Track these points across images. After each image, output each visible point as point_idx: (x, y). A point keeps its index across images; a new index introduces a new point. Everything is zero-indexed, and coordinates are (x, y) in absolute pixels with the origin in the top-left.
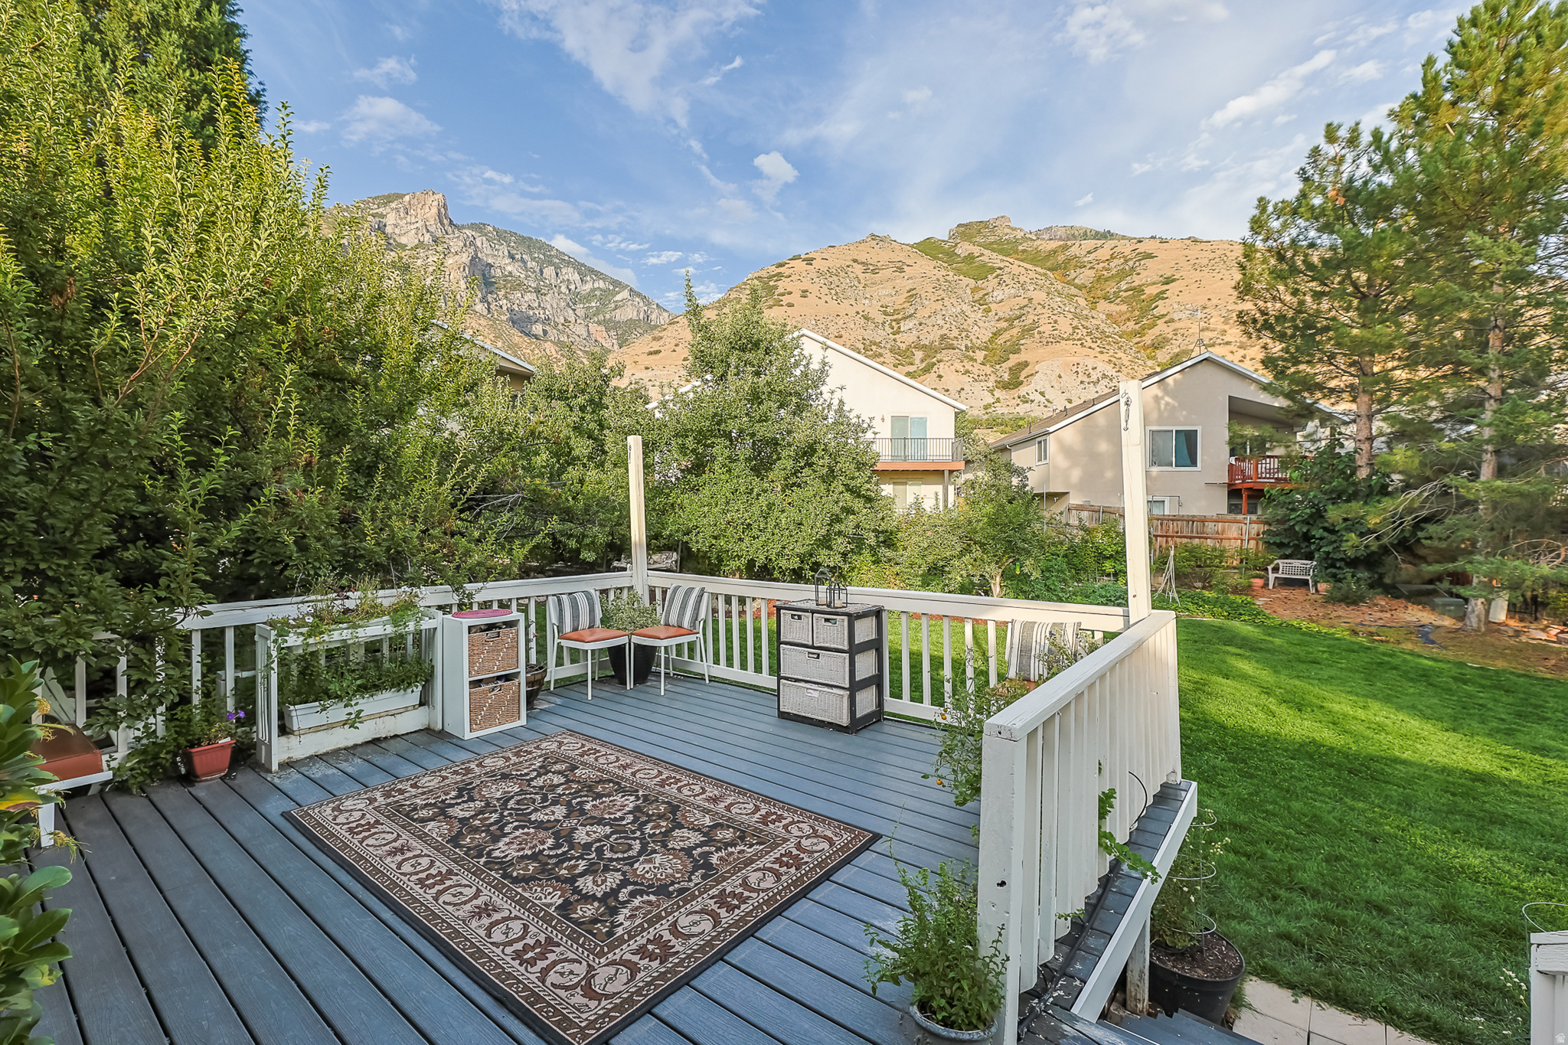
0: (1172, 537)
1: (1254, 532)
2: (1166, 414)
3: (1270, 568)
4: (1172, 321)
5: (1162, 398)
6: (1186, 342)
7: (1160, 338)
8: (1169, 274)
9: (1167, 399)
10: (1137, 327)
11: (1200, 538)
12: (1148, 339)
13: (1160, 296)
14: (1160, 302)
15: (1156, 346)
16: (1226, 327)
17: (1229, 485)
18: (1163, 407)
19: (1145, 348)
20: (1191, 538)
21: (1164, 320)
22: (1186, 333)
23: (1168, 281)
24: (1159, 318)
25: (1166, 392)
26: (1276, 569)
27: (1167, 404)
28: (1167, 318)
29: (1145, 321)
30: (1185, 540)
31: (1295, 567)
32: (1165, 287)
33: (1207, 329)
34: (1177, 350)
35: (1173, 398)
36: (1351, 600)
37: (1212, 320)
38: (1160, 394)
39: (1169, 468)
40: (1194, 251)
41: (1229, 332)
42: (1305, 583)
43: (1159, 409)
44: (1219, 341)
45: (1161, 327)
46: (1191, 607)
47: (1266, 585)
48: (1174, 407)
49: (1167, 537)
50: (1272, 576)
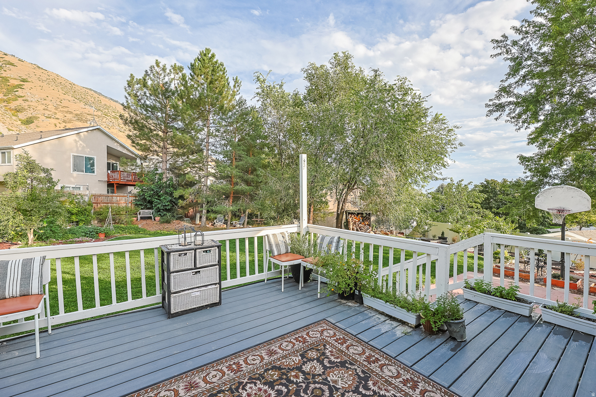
0: (100, 203)
1: (130, 200)
2: (80, 149)
3: (138, 213)
4: (27, 100)
5: (78, 142)
6: (35, 113)
7: (20, 107)
8: (24, 77)
9: (81, 142)
10: (5, 98)
11: (111, 203)
12: (13, 105)
13: (19, 86)
14: (19, 89)
15: (18, 110)
16: (57, 111)
17: (108, 182)
18: (78, 145)
19: (11, 109)
20: (107, 203)
21: (22, 99)
22: (35, 109)
23: (24, 81)
24: (19, 97)
25: (80, 138)
26: (140, 214)
27: (81, 144)
28: (24, 98)
29: (10, 96)
30: (105, 204)
31: (147, 212)
32: (22, 83)
33: (47, 110)
34: (30, 115)
35: (83, 142)
36: (168, 222)
37: (49, 106)
38: (77, 139)
39: (82, 173)
40: (38, 72)
41: (58, 114)
42: (150, 218)
43: (77, 146)
44: (53, 117)
45: (20, 101)
46: (120, 232)
47: (137, 219)
48: (83, 146)
49: (97, 203)
50: (139, 216)
